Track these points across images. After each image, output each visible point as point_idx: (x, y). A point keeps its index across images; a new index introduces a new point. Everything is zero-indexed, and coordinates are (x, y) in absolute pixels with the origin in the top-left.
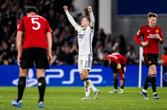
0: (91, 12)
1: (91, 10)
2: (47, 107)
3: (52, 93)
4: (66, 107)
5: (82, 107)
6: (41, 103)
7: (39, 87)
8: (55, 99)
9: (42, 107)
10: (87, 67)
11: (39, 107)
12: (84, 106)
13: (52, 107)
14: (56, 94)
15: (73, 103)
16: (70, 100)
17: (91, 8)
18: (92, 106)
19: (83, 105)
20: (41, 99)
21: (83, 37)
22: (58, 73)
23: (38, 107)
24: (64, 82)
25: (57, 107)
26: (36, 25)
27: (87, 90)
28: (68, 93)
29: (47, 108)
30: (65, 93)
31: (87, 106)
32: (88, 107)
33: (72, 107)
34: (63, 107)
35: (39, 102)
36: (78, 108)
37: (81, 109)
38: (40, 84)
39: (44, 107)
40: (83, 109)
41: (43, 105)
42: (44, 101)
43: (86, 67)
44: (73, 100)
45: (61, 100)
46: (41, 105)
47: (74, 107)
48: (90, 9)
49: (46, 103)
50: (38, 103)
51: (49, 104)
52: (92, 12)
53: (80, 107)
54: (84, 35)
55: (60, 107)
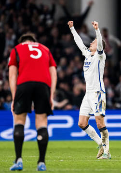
0: (96, 29)
1: (98, 27)
2: (50, 169)
3: (56, 150)
4: (77, 170)
5: (100, 170)
6: (41, 164)
7: (39, 142)
8: (61, 159)
9: (42, 170)
10: (99, 111)
11: (39, 170)
12: (103, 168)
13: (57, 170)
14: (63, 150)
15: (87, 164)
16: (83, 159)
17: (97, 23)
18: (113, 168)
19: (101, 167)
20: (42, 159)
21: (89, 66)
22: (65, 122)
23: (37, 170)
24: (74, 134)
25: (64, 170)
26: (36, 53)
27: (105, 145)
28: (80, 150)
29: (50, 171)
30: (75, 150)
31: (106, 168)
32: (108, 170)
33: (85, 170)
34: (72, 170)
35: (39, 162)
36: (94, 171)
37: (97, 171)
38: (40, 138)
39: (45, 170)
40: (101, 171)
41: (44, 167)
42: (46, 161)
43: (97, 112)
44: (86, 159)
45: (69, 159)
46: (41, 166)
47: (88, 170)
48: (96, 25)
49: (48, 164)
50: (36, 164)
51: (53, 165)
52: (98, 30)
53: (96, 170)
54: (90, 63)
55: (67, 169)
